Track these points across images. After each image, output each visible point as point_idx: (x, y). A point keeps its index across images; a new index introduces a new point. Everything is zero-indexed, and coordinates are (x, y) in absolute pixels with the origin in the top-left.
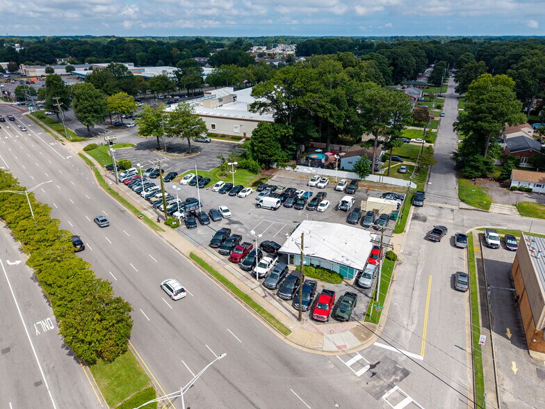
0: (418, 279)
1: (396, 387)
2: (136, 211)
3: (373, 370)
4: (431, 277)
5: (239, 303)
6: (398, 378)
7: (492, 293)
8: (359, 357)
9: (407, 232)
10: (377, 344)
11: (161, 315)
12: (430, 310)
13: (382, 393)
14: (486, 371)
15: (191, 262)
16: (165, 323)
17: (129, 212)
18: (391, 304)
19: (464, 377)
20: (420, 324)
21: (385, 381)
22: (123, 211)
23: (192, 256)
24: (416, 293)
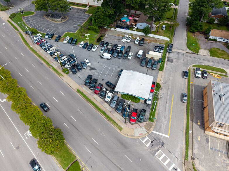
0: (168, 97)
1: (160, 150)
2: (48, 64)
3: (152, 144)
4: (173, 95)
5: (101, 115)
6: (160, 146)
7: (195, 103)
8: (147, 138)
9: (165, 69)
10: (153, 132)
11: (73, 125)
12: (172, 113)
13: (155, 153)
14: (190, 141)
15: (78, 94)
16: (75, 129)
17: (45, 64)
18: (158, 111)
19: (182, 144)
20: (168, 121)
21: (156, 148)
22: (42, 64)
23: (79, 91)
24: (168, 105)
